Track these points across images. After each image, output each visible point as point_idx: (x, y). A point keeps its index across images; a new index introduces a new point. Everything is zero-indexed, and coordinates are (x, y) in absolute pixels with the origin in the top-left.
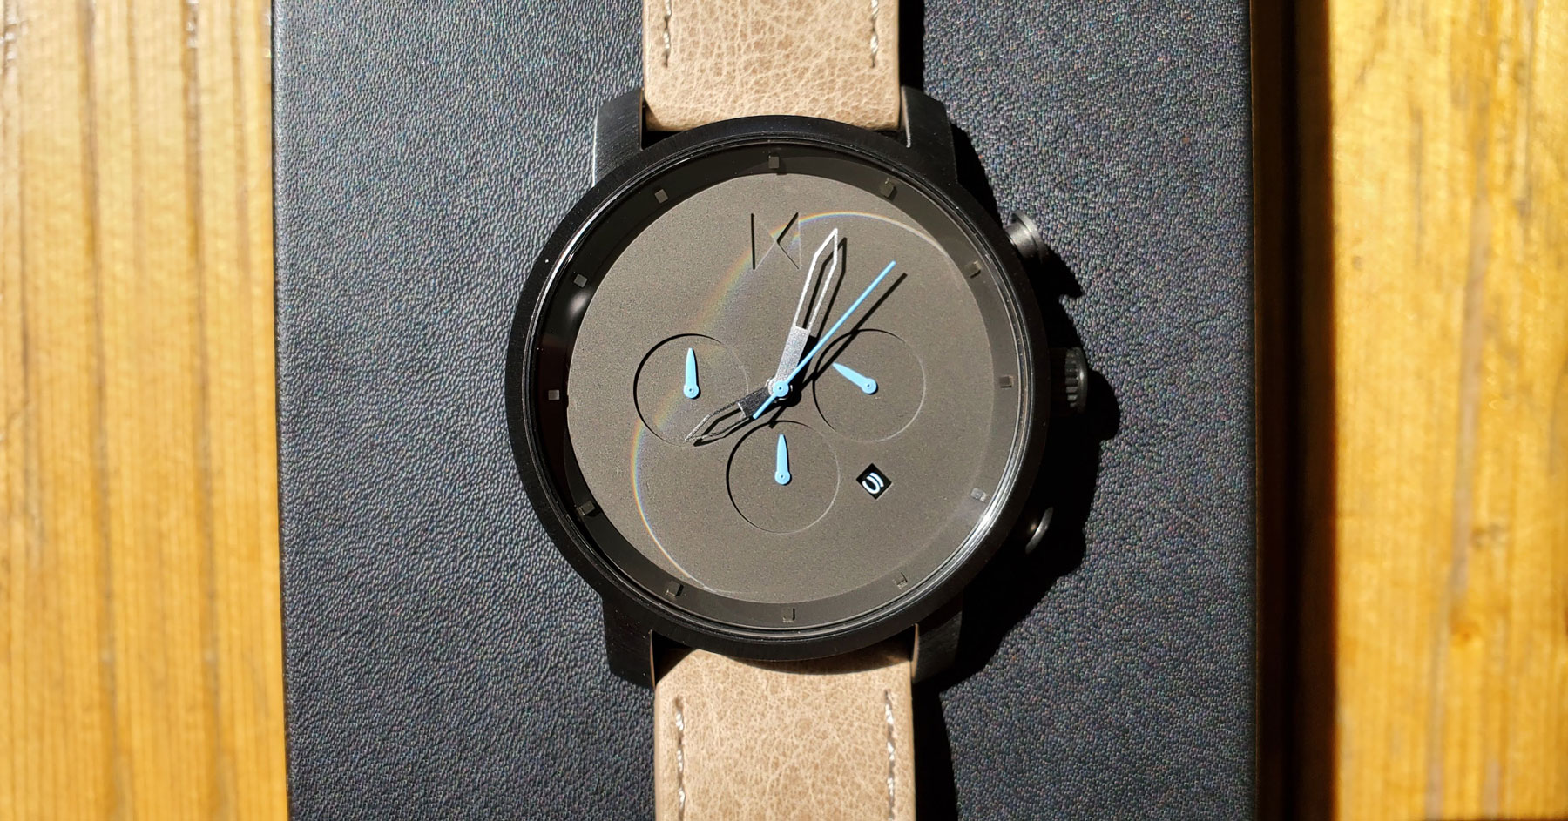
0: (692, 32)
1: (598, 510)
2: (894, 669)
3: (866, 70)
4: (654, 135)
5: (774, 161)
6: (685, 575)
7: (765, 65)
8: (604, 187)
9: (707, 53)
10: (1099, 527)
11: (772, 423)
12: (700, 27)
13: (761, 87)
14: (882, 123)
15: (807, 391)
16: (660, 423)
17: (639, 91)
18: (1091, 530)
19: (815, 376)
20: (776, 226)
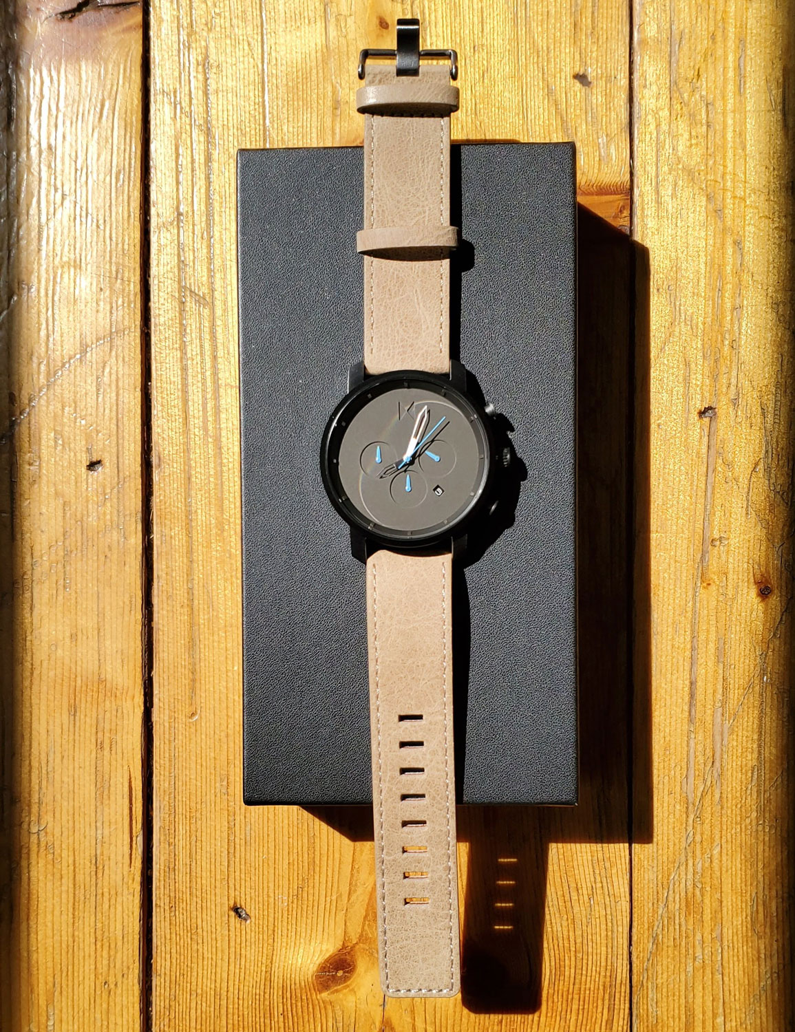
0: (381, 342)
1: (348, 499)
2: (446, 556)
3: (438, 354)
4: (368, 377)
5: (406, 384)
6: (377, 521)
7: (404, 352)
8: (352, 393)
9: (386, 348)
10: (520, 512)
11: (405, 471)
12: (383, 341)
13: (403, 360)
14: (444, 372)
15: (417, 461)
16: (368, 471)
17: (363, 362)
18: (517, 513)
19: (420, 455)
20: (406, 406)
